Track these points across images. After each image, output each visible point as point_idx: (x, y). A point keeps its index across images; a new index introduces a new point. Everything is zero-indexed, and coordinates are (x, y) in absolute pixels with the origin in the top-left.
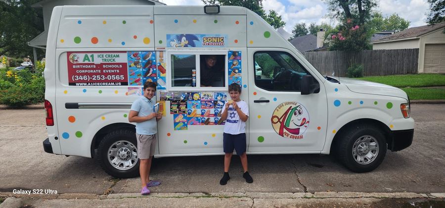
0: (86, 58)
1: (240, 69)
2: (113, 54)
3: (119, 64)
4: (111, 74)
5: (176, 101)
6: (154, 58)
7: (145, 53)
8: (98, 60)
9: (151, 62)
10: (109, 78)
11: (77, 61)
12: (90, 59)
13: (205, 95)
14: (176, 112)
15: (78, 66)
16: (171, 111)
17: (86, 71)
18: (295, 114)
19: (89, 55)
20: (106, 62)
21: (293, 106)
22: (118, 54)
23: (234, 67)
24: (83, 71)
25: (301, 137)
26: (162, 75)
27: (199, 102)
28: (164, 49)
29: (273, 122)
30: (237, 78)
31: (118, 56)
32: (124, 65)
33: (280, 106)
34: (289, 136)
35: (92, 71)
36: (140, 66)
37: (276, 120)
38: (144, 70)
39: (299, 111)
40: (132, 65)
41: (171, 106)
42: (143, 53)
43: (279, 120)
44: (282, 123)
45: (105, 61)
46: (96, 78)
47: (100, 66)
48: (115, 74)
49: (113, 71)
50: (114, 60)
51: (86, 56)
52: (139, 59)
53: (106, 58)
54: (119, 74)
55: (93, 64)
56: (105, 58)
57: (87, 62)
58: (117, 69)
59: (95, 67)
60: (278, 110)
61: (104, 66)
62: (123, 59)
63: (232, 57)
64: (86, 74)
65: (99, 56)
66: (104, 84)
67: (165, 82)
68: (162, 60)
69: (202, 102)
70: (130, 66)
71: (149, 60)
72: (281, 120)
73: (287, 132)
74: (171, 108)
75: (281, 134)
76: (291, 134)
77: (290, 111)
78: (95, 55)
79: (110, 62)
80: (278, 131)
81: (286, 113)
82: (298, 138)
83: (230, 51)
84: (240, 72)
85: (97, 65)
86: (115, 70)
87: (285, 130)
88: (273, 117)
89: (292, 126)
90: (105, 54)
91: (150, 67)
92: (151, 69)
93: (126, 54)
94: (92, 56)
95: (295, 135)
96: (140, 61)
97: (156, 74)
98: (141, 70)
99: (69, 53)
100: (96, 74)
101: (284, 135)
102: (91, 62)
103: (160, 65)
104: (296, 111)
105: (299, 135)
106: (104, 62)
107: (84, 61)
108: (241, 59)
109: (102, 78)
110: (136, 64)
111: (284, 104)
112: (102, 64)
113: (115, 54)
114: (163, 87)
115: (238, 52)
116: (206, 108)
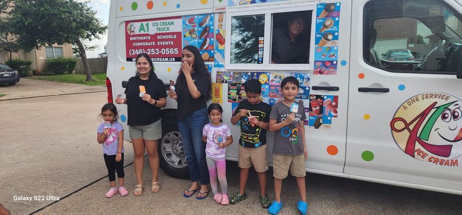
0: (142, 28)
1: (336, 34)
2: (167, 21)
3: (173, 34)
4: (166, 47)
5: (235, 85)
6: (211, 23)
7: (202, 17)
8: (153, 30)
9: (208, 29)
10: (163, 51)
11: (133, 32)
12: (146, 28)
13: (276, 77)
14: (235, 100)
15: (135, 38)
16: (229, 98)
17: (142, 44)
18: (444, 117)
19: (145, 23)
20: (160, 32)
21: (441, 102)
22: (172, 20)
23: (326, 29)
24: (139, 44)
25: (455, 163)
26: (220, 47)
27: (267, 86)
28: (225, 9)
29: (393, 128)
30: (330, 48)
31: (172, 23)
32: (179, 34)
33: (412, 101)
34: (427, 158)
35: (147, 44)
36: (195, 36)
37: (399, 125)
38: (200, 41)
39: (454, 112)
40: (187, 34)
41: (229, 91)
42: (200, 17)
43: (407, 126)
44: (413, 133)
45: (160, 30)
46: (151, 52)
47: (154, 37)
48: (169, 46)
49: (167, 43)
50: (168, 29)
51: (142, 25)
52: (195, 26)
53: (161, 27)
54: (174, 47)
55: (148, 35)
56: (159, 26)
57: (142, 32)
58: (171, 40)
59: (149, 38)
60: (405, 108)
61: (159, 37)
62: (177, 26)
63: (323, 13)
64: (142, 47)
65: (153, 25)
66: (158, 59)
67: (224, 56)
68: (222, 25)
69: (272, 88)
70: (185, 36)
71: (206, 27)
72: (411, 127)
73: (422, 149)
74: (229, 94)
75: (410, 151)
76: (430, 155)
77: (433, 110)
78: (150, 23)
79: (164, 32)
80: (404, 147)
81: (423, 115)
82: (447, 163)
83: (320, 4)
84: (336, 38)
85: (151, 36)
86: (169, 42)
87: (418, 146)
88: (395, 120)
89: (434, 139)
90: (159, 22)
91: (207, 37)
92: (208, 39)
93: (180, 20)
94: (147, 25)
95: (440, 158)
96: (196, 29)
97: (213, 46)
98: (197, 41)
99: (127, 22)
100: (151, 47)
101: (416, 154)
102: (146, 33)
103: (219, 34)
104: (448, 112)
105: (450, 158)
106: (158, 32)
107: (140, 32)
108: (338, 16)
109: (156, 51)
110: (190, 33)
111: (420, 97)
112: (157, 34)
113: (170, 21)
114: (220, 64)
115: (334, 4)
116: (275, 96)
